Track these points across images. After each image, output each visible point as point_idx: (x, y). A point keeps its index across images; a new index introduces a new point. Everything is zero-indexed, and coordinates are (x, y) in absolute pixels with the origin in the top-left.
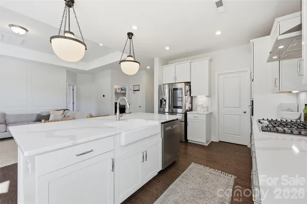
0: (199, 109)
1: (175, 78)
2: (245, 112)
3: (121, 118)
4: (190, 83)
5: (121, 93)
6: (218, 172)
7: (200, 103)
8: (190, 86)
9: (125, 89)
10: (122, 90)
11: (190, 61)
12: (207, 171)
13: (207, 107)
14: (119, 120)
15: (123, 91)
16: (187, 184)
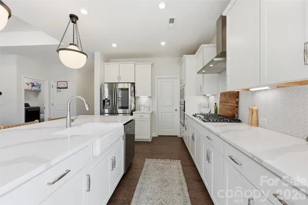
0: (142, 108)
1: (119, 78)
2: (176, 110)
3: (72, 123)
4: (134, 83)
5: (31, 91)
6: (168, 161)
7: (142, 103)
8: (134, 87)
9: (39, 86)
10: (33, 85)
11: (135, 63)
12: (160, 163)
13: (149, 107)
14: (70, 126)
15: (34, 88)
16: (150, 178)
